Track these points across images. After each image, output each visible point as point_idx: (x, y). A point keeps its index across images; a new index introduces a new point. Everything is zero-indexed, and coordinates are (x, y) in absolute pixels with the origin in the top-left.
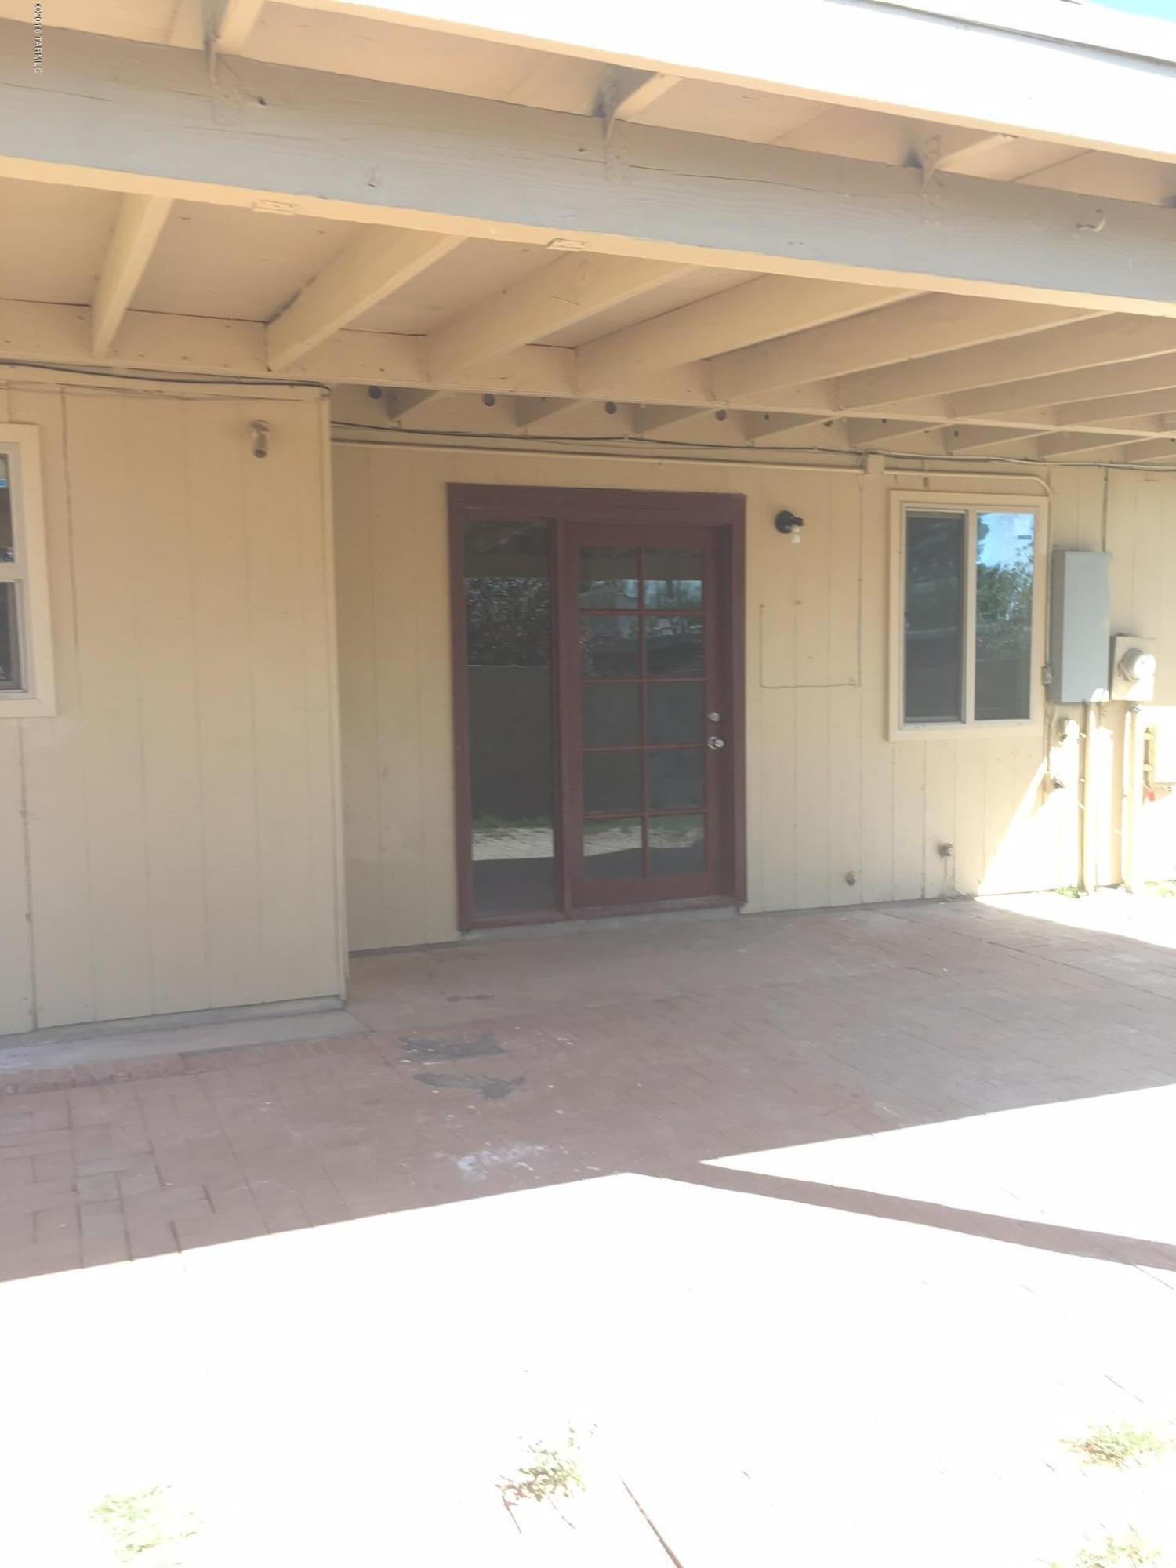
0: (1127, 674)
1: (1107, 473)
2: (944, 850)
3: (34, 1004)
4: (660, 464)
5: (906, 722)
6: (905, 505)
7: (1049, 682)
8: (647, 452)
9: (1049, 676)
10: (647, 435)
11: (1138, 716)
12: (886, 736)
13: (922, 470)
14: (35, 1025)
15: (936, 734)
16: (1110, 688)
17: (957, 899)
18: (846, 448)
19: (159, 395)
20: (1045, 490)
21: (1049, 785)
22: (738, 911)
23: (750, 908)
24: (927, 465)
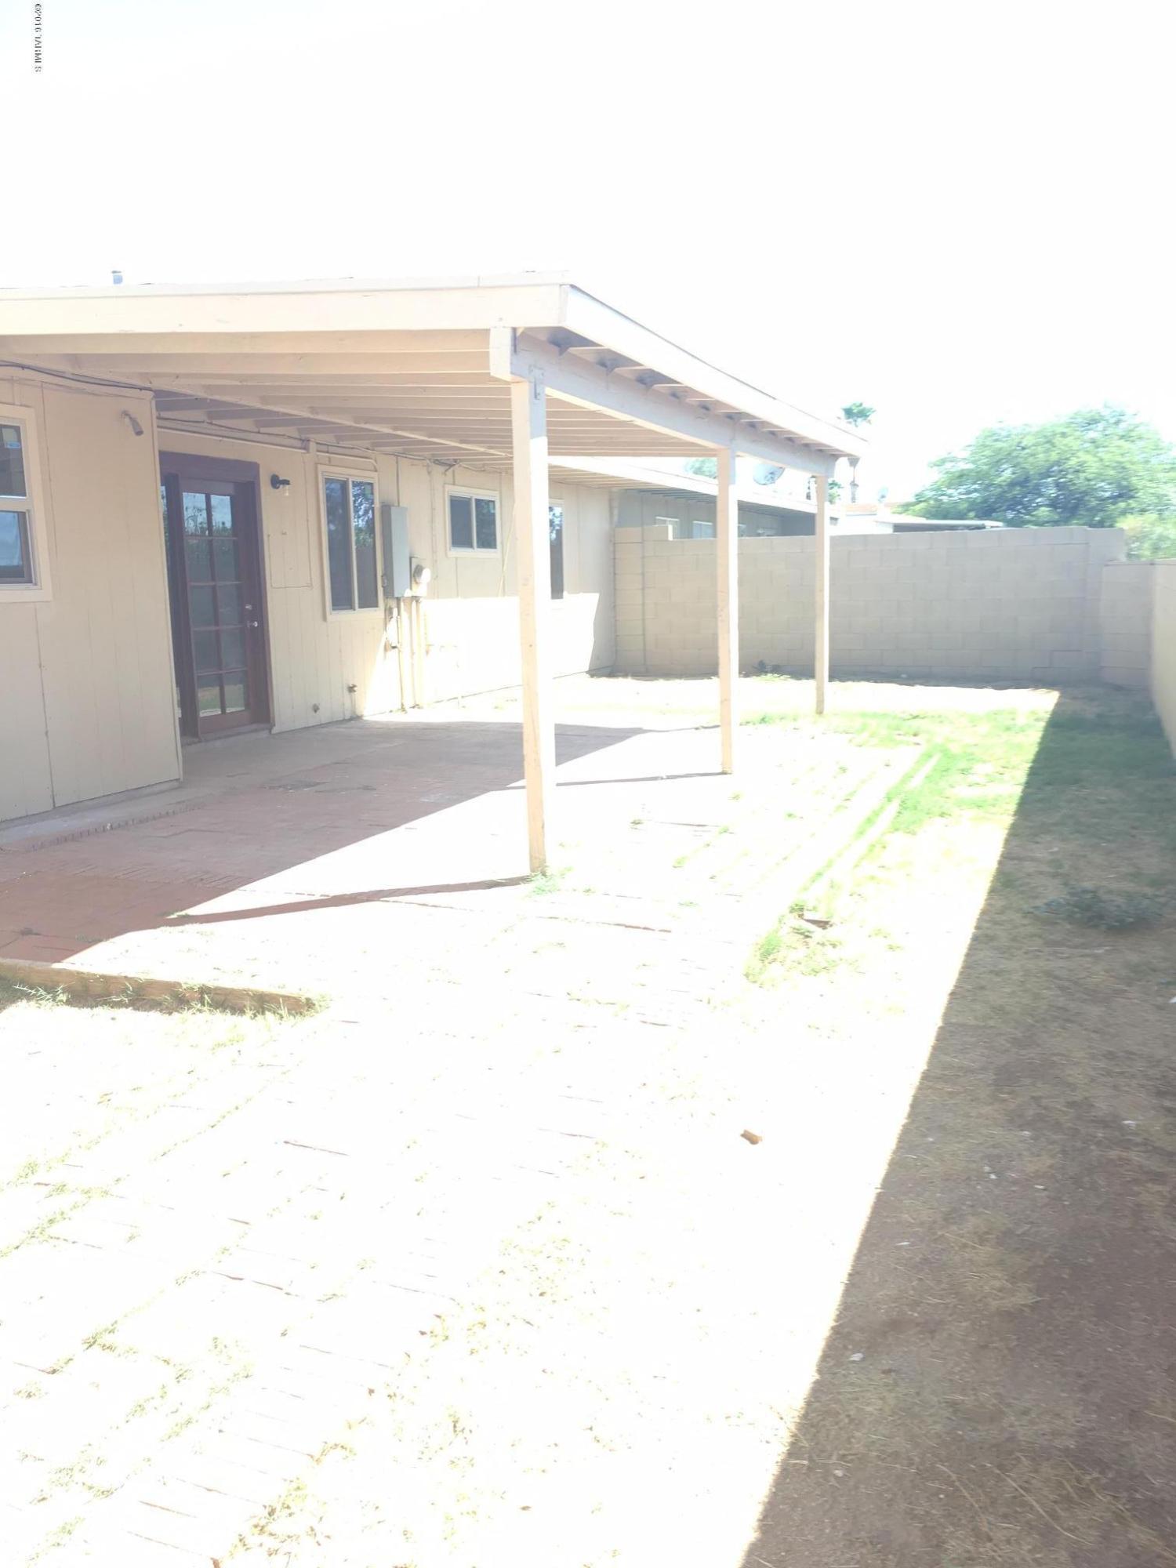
0: (417, 580)
1: (397, 459)
2: (351, 689)
3: (53, 791)
4: (220, 441)
5: (333, 609)
6: (325, 474)
7: (385, 585)
8: (213, 432)
9: (386, 581)
10: (214, 422)
11: (421, 605)
12: (325, 618)
13: (328, 452)
14: (54, 806)
15: (345, 616)
16: (411, 589)
17: (356, 718)
18: (298, 437)
19: (82, 391)
20: (375, 467)
21: (389, 647)
22: (270, 732)
23: (275, 730)
24: (331, 449)
